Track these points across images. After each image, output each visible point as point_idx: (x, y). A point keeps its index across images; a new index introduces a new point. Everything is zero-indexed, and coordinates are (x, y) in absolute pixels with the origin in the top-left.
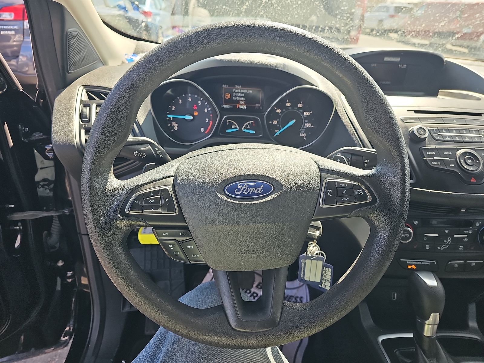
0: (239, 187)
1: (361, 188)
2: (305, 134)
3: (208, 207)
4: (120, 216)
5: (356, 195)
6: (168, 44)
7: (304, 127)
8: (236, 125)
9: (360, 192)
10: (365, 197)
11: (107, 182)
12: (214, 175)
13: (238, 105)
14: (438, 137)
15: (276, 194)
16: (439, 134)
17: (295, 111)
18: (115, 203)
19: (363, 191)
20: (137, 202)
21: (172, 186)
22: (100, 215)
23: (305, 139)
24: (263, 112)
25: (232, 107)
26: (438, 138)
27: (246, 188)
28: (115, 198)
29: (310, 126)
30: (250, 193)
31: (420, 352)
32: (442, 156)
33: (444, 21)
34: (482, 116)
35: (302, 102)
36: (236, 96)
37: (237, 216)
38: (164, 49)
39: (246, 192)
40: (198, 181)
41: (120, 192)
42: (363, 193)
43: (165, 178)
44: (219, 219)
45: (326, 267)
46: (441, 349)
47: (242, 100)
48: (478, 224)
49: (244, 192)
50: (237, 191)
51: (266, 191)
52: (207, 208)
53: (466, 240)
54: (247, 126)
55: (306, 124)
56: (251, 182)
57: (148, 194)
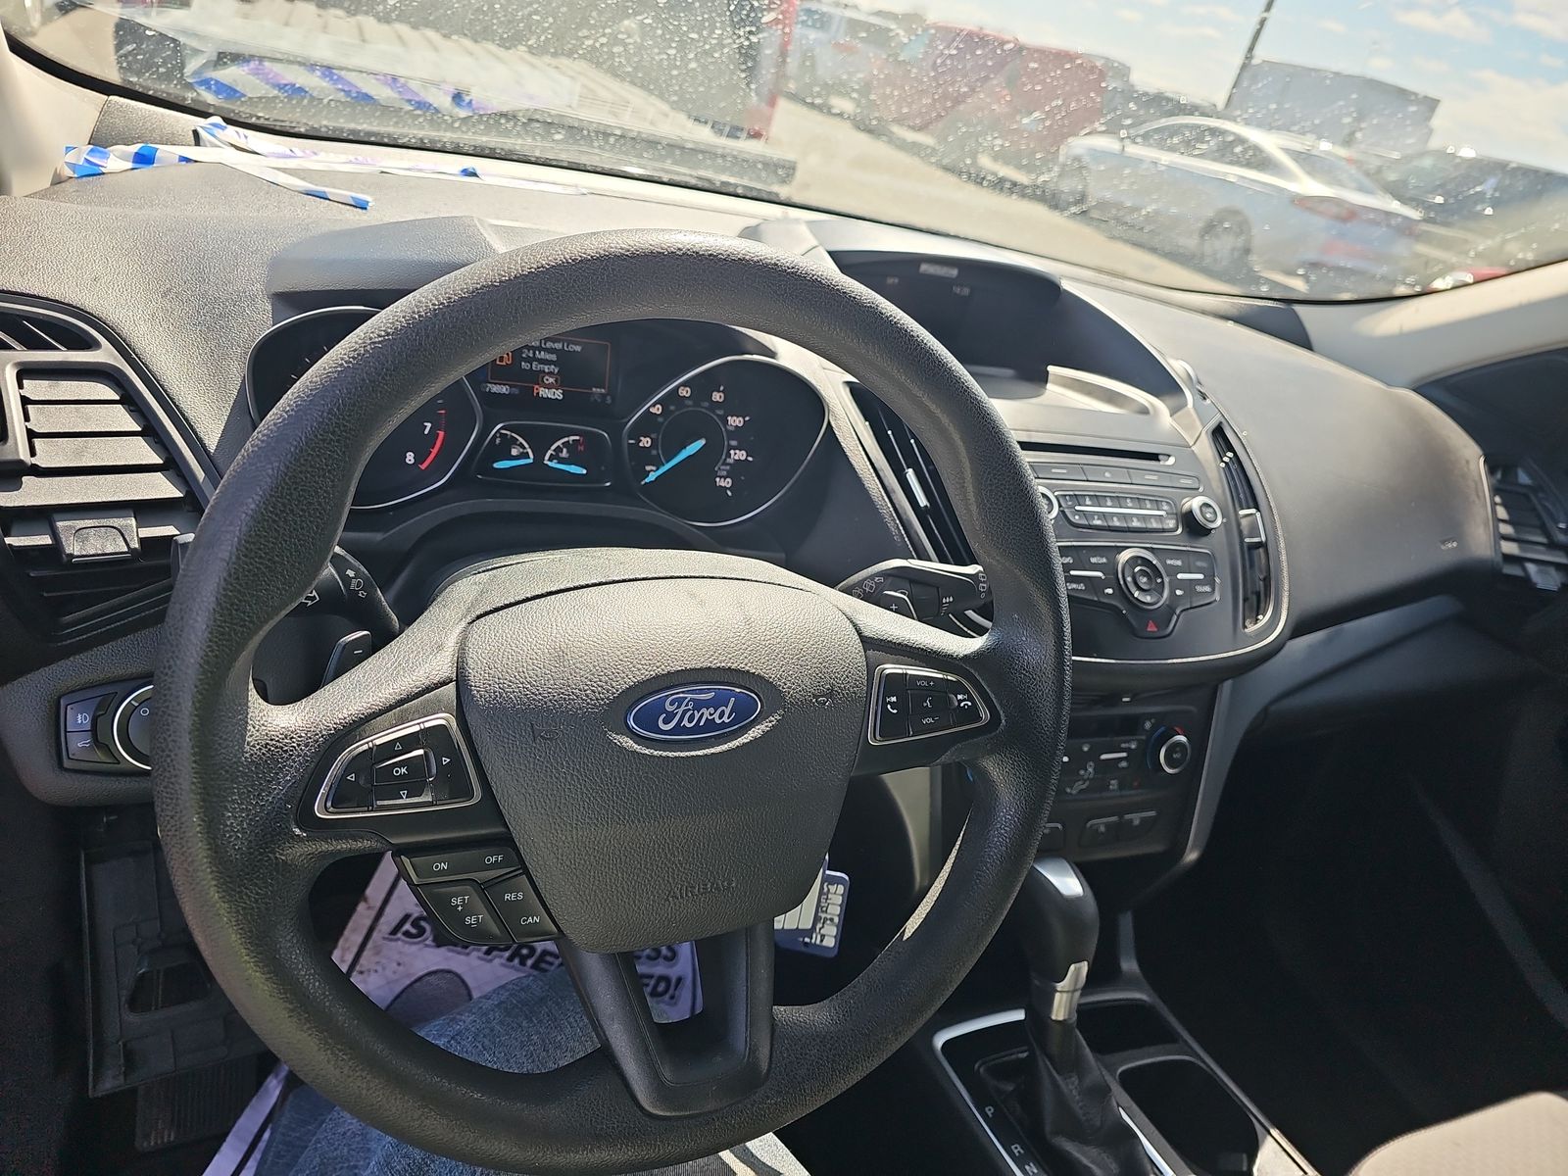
0: (670, 709)
1: (965, 691)
2: (729, 480)
3: (581, 775)
4: (297, 831)
5: (954, 709)
6: (477, 289)
7: (729, 461)
8: (524, 448)
9: (965, 700)
10: (972, 714)
11: (247, 723)
12: (593, 675)
13: (536, 386)
14: (1077, 517)
15: (770, 722)
16: (1078, 508)
17: (703, 410)
18: (279, 789)
19: (971, 699)
20: (352, 777)
21: (454, 714)
22: (230, 837)
23: (729, 493)
24: (623, 418)
25: (516, 391)
26: (1076, 519)
27: (689, 710)
28: (277, 774)
29: (743, 458)
30: (702, 724)
31: (1044, 1061)
32: (1087, 567)
33: (1050, 170)
34: (1159, 460)
35: (722, 388)
36: (529, 360)
37: (666, 794)
38: (463, 304)
39: (690, 720)
40: (545, 697)
41: (291, 751)
42: (970, 704)
43: (433, 689)
44: (613, 807)
45: (829, 884)
46: (1085, 1045)
47: (551, 374)
48: (1148, 725)
49: (685, 722)
50: (666, 722)
51: (744, 716)
52: (579, 779)
53: (1124, 764)
54: (559, 450)
55: (732, 452)
56: (701, 691)
57: (388, 749)
